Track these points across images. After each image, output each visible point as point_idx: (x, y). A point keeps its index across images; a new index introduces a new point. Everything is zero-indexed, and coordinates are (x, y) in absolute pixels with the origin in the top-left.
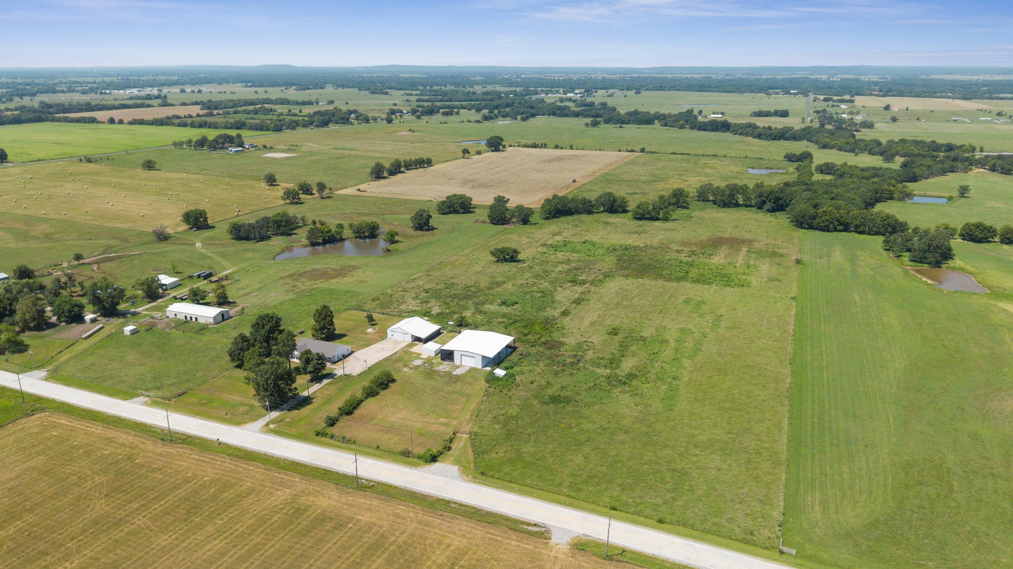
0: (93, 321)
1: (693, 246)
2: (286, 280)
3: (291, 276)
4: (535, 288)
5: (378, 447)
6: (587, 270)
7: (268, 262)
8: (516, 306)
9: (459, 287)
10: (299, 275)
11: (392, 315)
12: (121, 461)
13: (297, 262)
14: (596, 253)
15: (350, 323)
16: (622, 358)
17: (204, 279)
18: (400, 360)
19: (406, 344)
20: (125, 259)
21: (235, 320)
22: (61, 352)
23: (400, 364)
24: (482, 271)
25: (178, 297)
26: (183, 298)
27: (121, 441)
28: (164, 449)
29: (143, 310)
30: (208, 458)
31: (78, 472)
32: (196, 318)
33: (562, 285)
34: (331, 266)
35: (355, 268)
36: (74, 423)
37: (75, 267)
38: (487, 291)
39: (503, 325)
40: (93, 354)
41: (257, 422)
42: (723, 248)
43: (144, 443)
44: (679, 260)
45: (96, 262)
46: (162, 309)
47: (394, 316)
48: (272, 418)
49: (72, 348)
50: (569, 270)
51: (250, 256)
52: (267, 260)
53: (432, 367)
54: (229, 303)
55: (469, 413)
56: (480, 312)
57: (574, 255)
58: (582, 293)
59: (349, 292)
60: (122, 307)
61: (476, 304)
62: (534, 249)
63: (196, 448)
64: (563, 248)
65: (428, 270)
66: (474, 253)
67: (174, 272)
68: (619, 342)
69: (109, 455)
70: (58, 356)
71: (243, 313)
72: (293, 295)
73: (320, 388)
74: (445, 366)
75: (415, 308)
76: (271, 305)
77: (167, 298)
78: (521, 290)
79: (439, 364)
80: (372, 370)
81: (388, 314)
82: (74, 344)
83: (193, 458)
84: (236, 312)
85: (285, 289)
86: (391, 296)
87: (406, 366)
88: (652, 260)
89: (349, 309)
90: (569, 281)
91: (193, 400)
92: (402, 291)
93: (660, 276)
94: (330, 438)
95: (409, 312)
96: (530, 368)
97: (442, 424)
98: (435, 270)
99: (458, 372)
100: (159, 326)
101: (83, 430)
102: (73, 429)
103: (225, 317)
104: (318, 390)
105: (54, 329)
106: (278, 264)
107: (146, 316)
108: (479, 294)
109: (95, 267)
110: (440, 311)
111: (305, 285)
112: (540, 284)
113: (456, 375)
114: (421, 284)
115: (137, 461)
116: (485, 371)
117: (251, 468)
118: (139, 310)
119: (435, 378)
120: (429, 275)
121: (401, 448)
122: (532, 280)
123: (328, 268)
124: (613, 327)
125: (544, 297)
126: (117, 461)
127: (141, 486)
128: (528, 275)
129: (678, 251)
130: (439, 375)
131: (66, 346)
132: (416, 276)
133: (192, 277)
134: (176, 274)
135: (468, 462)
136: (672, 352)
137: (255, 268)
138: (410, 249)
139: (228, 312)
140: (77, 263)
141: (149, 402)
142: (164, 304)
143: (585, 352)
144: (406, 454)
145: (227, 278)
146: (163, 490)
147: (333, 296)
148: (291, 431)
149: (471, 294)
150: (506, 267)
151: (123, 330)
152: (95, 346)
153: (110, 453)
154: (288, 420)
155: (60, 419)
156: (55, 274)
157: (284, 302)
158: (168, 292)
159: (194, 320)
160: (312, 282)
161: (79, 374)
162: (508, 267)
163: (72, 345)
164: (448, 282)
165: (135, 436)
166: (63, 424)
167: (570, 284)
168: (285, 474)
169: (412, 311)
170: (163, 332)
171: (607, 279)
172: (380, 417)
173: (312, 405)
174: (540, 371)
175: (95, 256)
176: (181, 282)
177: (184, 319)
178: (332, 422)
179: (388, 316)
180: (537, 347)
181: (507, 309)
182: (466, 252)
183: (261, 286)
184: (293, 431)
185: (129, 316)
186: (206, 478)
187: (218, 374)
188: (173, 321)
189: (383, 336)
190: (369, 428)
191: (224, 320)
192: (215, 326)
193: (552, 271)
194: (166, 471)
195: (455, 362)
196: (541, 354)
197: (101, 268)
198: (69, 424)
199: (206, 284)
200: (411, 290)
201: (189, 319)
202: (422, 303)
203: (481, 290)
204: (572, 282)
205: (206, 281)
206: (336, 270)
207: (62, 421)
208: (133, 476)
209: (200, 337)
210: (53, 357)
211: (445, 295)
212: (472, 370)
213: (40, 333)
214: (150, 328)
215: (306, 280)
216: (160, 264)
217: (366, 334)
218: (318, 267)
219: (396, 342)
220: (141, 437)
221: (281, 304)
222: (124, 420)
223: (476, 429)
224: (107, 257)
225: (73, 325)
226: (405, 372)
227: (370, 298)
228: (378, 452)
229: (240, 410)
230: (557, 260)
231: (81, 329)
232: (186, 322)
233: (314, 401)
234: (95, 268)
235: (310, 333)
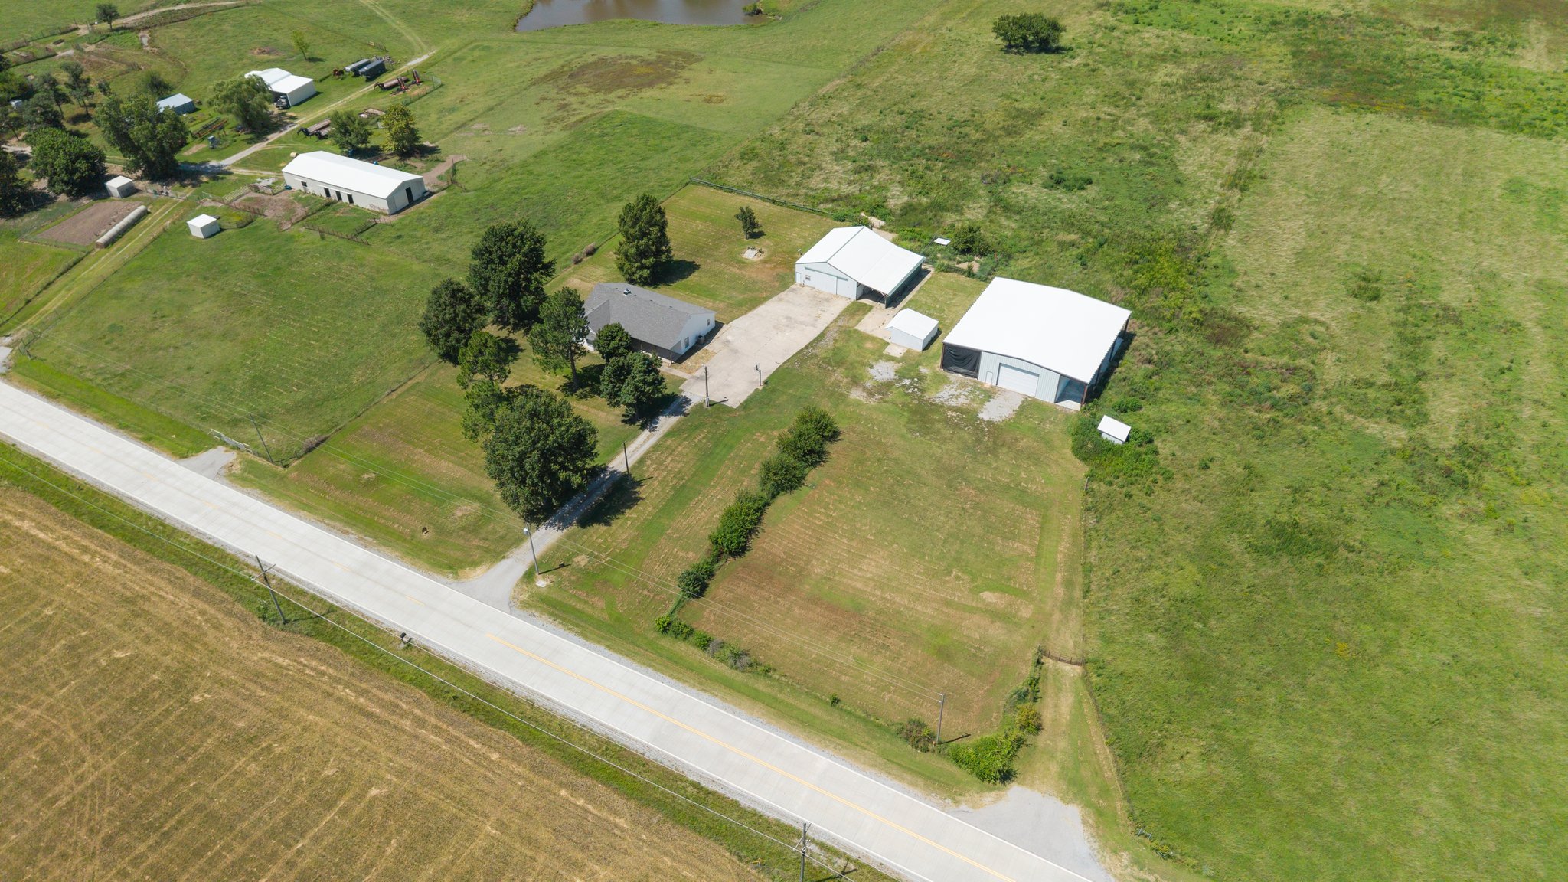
0: (128, 192)
1: (1458, 19)
2: (544, 89)
3: (553, 77)
4: (1120, 133)
5: (836, 701)
6: (1229, 81)
7: (503, 36)
8: (1091, 192)
9: (936, 126)
10: (572, 76)
11: (794, 207)
12: (157, 694)
13: (563, 38)
14: (1235, 32)
15: (699, 225)
16: (1422, 385)
17: (369, 80)
18: (837, 359)
19: (840, 306)
20: (204, 19)
21: (439, 204)
22: (49, 284)
23: (839, 375)
24: (979, 77)
25: (312, 129)
26: (323, 132)
27: (163, 612)
28: (266, 655)
29: (237, 165)
30: (380, 703)
31: (46, 733)
32: (350, 198)
33: (1184, 126)
34: (637, 52)
35: (690, 58)
36: (53, 531)
37: (104, 37)
38: (1008, 140)
39: (1075, 252)
40: (118, 295)
41: (503, 565)
42: (1532, 27)
43: (217, 627)
44: (1442, 59)
45: (147, 26)
46: (275, 161)
47: (800, 209)
48: (540, 550)
49: (75, 270)
50: (1187, 80)
51: (464, 20)
52: (501, 29)
53: (922, 391)
54: (424, 152)
55: (1059, 577)
56: (1007, 208)
57: (1184, 35)
58: (1244, 155)
59: (687, 128)
60: (191, 153)
61: (991, 181)
62: (1085, 17)
63: (348, 658)
64: (1151, 15)
65: (854, 71)
66: (949, 25)
67: (301, 58)
68: (1393, 324)
69: (127, 666)
70: (40, 299)
71: (454, 182)
72: (563, 134)
73: (656, 448)
74: (952, 391)
75: (846, 189)
76: (516, 160)
77: (289, 129)
78: (1087, 138)
79: (941, 381)
80: (773, 390)
81: (784, 204)
82: (80, 260)
83: (339, 700)
84: (440, 177)
85: (544, 114)
86: (783, 146)
87: (855, 381)
88: (1375, 56)
89: (691, 182)
90: (1199, 117)
91: (343, 467)
92: (804, 132)
93: (1413, 109)
94: (695, 645)
95: (833, 200)
96: (1183, 409)
97: (995, 615)
98: (869, 69)
99: (994, 412)
100: (269, 214)
101: (73, 559)
102: (47, 556)
103: (415, 196)
104: (648, 452)
105: (43, 211)
106: (523, 41)
107: (242, 181)
108: (989, 147)
109: (145, 37)
110: (906, 199)
111: (586, 103)
112: (1128, 122)
113: (990, 422)
114: (845, 111)
115: (197, 699)
116: (1067, 416)
117: (495, 756)
118: (227, 162)
119: (938, 432)
120: (859, 86)
121: (898, 708)
122: (1105, 109)
123: (633, 57)
124: (1359, 270)
125: (1152, 164)
126: (144, 695)
127: (200, 808)
128: (1090, 93)
129: (1430, 33)
130: (947, 421)
131: (61, 269)
132: (829, 88)
133: (341, 73)
134: (308, 64)
135: (1105, 792)
136: (1547, 366)
137: (476, 53)
138: (803, 9)
139: (419, 182)
140: (105, 26)
141: (237, 469)
142: (281, 147)
143: (1316, 358)
144: (918, 736)
145: (415, 78)
146: (257, 834)
147: (652, 142)
148: (593, 606)
149: (969, 147)
150: (1033, 65)
151: (187, 226)
152: (127, 271)
153: (131, 659)
154: (581, 560)
155: (22, 516)
156: (60, 54)
157: (543, 153)
158: (290, 114)
159: (345, 200)
160: (601, 96)
161: (81, 359)
162: (1035, 68)
163: (75, 264)
164: (906, 108)
165: (197, 594)
166: (28, 535)
167: (1202, 126)
168: (591, 798)
169: (839, 198)
170: (276, 234)
171: (1289, 112)
172: (819, 570)
173: (639, 507)
174: (1216, 424)
175: (147, 10)
176: (319, 87)
177: (324, 195)
178: (698, 584)
179: (784, 209)
180: (1182, 335)
181: (1070, 201)
182: (931, 20)
183: (492, 103)
184: (597, 606)
185: (205, 179)
186: (374, 792)
187: (403, 378)
188: (300, 200)
189: (782, 273)
190: (797, 611)
191: (412, 202)
192: (393, 219)
193: (1148, 84)
194: (269, 748)
195: (981, 377)
196: (1199, 361)
197: (157, 42)
198: (41, 535)
199: (371, 93)
200: (825, 130)
201: (333, 194)
202: (857, 171)
203: (991, 137)
204: (1207, 118)
205: (371, 87)
206: (649, 63)
207: (26, 525)
208: (183, 759)
209: (359, 251)
210: (28, 302)
211: (908, 149)
212: (1029, 407)
213: (11, 223)
214: (250, 220)
215: (586, 90)
216: (275, 35)
217: (743, 264)
218: (610, 52)
219: (820, 300)
220: (211, 600)
221: (539, 156)
222: (174, 530)
223: (1095, 647)
224: (170, 12)
225: (85, 201)
226: (858, 404)
227: (737, 151)
228: (835, 719)
229: (459, 513)
230: (1148, 50)
231: (100, 215)
232: (328, 205)
233: (643, 491)
234: (145, 41)
235: (610, 255)
